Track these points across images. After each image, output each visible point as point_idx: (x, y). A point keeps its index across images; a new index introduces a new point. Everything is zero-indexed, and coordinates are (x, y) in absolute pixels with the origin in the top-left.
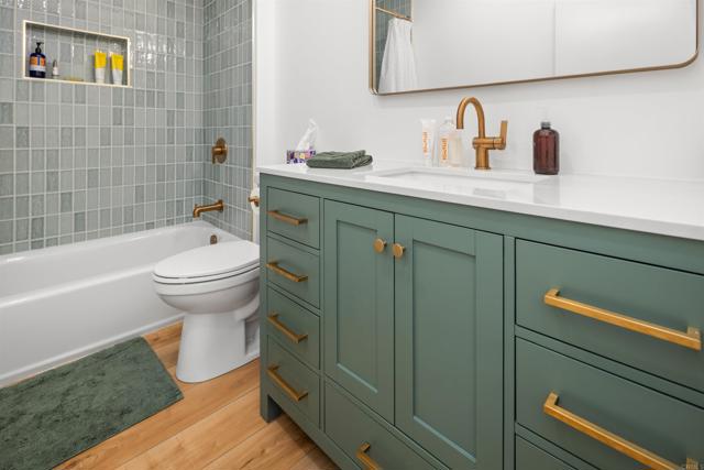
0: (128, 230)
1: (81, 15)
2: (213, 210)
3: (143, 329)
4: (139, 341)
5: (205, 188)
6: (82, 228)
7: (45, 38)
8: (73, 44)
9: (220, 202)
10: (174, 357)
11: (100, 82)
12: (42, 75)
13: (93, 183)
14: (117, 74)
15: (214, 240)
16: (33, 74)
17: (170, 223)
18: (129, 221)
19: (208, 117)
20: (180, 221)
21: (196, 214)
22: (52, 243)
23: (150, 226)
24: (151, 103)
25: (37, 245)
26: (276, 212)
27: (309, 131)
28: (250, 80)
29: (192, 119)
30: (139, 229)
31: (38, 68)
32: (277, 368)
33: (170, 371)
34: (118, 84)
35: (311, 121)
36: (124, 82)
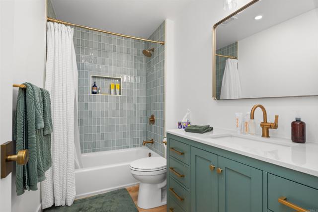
0: (121, 148)
1: (107, 72)
2: (150, 143)
3: (128, 185)
4: (124, 190)
5: (146, 134)
6: (107, 146)
7: (97, 80)
8: (104, 80)
9: (152, 140)
10: (137, 198)
11: (112, 95)
12: (96, 93)
13: (110, 130)
14: (118, 91)
15: (150, 155)
16: (93, 93)
17: (134, 146)
18: (121, 145)
19: (148, 106)
20: (138, 146)
21: (144, 144)
22: (98, 150)
23: (128, 147)
24: (128, 102)
25: (94, 151)
26: (172, 148)
27: (187, 114)
28: (164, 92)
29: (142, 107)
30: (124, 148)
31: (95, 91)
32: (173, 209)
33: (135, 202)
34: (118, 95)
35: (188, 110)
36: (120, 94)
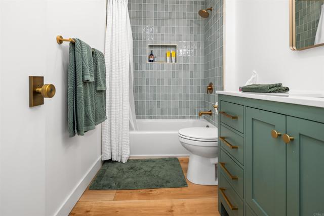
0: (177, 118)
1: (163, 39)
2: (207, 114)
3: (180, 155)
4: (176, 159)
5: (205, 104)
6: (163, 114)
7: (153, 49)
8: (160, 49)
9: (211, 111)
10: (186, 170)
11: (168, 62)
12: (153, 61)
14: (173, 59)
16: (150, 61)
17: (191, 117)
18: (177, 114)
19: (206, 74)
21: (200, 115)
22: (155, 118)
23: (184, 117)
24: (184, 69)
25: (151, 118)
27: (253, 77)
28: (223, 54)
29: (200, 74)
30: (180, 118)
31: (152, 59)
33: (185, 174)
34: (174, 62)
35: (254, 71)
36: (176, 62)
